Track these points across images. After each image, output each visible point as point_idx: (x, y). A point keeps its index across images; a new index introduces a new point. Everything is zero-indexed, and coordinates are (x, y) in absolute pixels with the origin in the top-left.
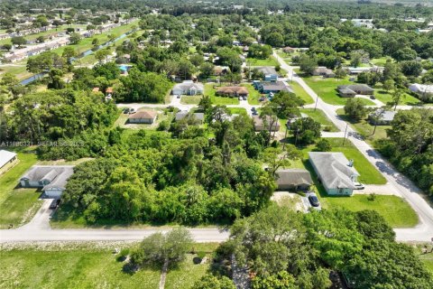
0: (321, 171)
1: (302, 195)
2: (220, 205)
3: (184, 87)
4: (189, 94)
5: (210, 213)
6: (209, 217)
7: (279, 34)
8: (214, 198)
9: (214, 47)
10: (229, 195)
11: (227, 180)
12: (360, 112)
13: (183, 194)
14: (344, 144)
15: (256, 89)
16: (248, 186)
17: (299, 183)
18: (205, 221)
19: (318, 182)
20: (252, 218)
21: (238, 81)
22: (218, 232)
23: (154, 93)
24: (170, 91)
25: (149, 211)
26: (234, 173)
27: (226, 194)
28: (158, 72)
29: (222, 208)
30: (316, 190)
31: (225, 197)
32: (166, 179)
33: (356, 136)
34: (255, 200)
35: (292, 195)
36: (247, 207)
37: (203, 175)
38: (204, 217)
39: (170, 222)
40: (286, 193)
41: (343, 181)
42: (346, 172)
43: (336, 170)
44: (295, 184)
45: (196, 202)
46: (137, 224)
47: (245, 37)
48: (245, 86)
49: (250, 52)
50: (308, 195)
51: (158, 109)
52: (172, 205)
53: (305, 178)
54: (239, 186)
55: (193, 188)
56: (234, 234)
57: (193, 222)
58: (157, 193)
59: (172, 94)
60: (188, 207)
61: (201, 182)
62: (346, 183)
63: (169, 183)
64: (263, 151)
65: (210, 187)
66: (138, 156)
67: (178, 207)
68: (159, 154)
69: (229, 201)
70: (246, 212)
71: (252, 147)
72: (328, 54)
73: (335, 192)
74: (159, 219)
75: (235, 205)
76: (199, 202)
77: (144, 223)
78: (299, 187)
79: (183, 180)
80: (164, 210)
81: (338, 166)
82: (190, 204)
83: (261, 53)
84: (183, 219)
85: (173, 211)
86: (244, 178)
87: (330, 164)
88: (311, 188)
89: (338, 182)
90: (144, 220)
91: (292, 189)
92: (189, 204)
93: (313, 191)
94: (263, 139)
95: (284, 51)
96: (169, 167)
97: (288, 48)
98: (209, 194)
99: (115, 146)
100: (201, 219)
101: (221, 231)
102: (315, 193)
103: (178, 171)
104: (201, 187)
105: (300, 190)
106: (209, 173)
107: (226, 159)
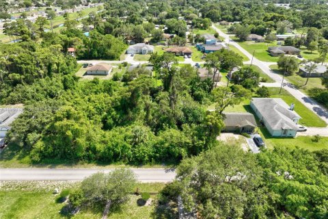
0: (263, 114)
1: (247, 137)
2: (167, 145)
3: (137, 47)
4: (141, 53)
5: (156, 153)
6: (155, 157)
7: (216, 11)
8: (160, 138)
9: (164, 20)
10: (175, 135)
11: (174, 121)
12: (292, 66)
13: (129, 133)
14: (280, 92)
15: (199, 50)
16: (194, 126)
17: (244, 125)
18: (151, 161)
19: (261, 124)
20: (200, 157)
21: (183, 44)
22: (164, 172)
23: (111, 51)
24: (125, 51)
25: (94, 150)
26: (181, 114)
27: (172, 134)
28: (116, 36)
29: (168, 148)
30: (260, 132)
31: (172, 136)
32: (114, 120)
33: (290, 86)
34: (202, 140)
35: (237, 137)
36: (194, 146)
37: (151, 117)
38: (150, 157)
39: (115, 161)
40: (231, 135)
41: (286, 122)
42: (288, 115)
43: (279, 113)
44: (240, 126)
45: (142, 141)
46: (83, 164)
47: (189, 14)
48: (188, 48)
49: (193, 24)
50: (253, 136)
51: (113, 64)
52: (117, 145)
53: (249, 121)
54: (186, 126)
55: (139, 127)
56: (181, 174)
57: (138, 162)
58: (103, 132)
59: (126, 53)
60: (134, 147)
61: (148, 123)
62: (290, 125)
63: (117, 124)
64: (207, 97)
65: (157, 128)
66: (89, 100)
67: (124, 147)
68: (109, 99)
69: (175, 141)
70: (193, 151)
71: (197, 92)
72: (258, 24)
73: (279, 134)
74: (105, 159)
75: (180, 145)
76: (145, 141)
77: (89, 163)
78: (243, 128)
79: (129, 121)
80: (109, 149)
81: (280, 109)
82: (136, 143)
83: (202, 25)
84: (129, 159)
85: (118, 150)
86: (190, 119)
87: (272, 108)
88: (256, 130)
89: (282, 124)
90: (89, 159)
91: (236, 131)
92: (135, 144)
93: (257, 132)
94: (208, 86)
95: (221, 24)
96: (117, 108)
97: (224, 22)
98: (156, 134)
99: (69, 91)
100: (147, 158)
101: (167, 171)
102: (259, 135)
103: (126, 113)
104: (149, 128)
105: (244, 131)
106: (156, 115)
107: (172, 101)
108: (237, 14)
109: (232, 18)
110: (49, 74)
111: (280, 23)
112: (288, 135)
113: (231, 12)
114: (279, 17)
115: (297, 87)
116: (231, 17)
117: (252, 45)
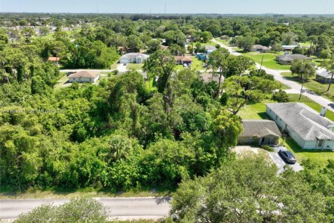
0: (288, 121)
1: (269, 150)
2: (158, 161)
3: (131, 56)
4: (135, 62)
5: (143, 173)
6: (141, 180)
7: (216, 25)
8: (149, 152)
9: (161, 34)
10: (171, 146)
11: (169, 129)
12: (308, 71)
14: (300, 98)
15: (200, 59)
16: (198, 135)
17: (264, 135)
18: (135, 185)
19: (286, 134)
21: (183, 53)
22: (154, 203)
23: (101, 59)
24: (118, 61)
25: (53, 174)
26: (179, 120)
27: (166, 145)
28: (109, 46)
29: (160, 166)
30: (286, 145)
31: (165, 149)
32: (87, 128)
33: (310, 92)
34: (211, 152)
35: (256, 150)
36: (198, 162)
37: (138, 125)
38: (134, 179)
39: (83, 187)
40: (248, 148)
41: (321, 130)
42: (320, 122)
43: (308, 119)
44: (259, 136)
45: (123, 157)
46: (34, 191)
47: (188, 29)
48: (187, 57)
49: (192, 38)
50: (277, 149)
51: (102, 73)
52: (84, 162)
53: (270, 129)
54: (186, 135)
56: (179, 208)
57: (116, 187)
58: (68, 144)
59: (119, 62)
60: (111, 165)
61: (135, 133)
62: (326, 133)
63: (91, 134)
64: (212, 103)
65: (147, 140)
67: (95, 165)
69: (170, 155)
71: (200, 97)
73: (313, 145)
74: (65, 185)
75: (178, 161)
76: (127, 157)
77: (44, 190)
78: (263, 139)
79: (108, 130)
80: (72, 168)
81: (307, 114)
82: (114, 160)
83: (202, 39)
84: (103, 183)
85: (87, 169)
86: (192, 125)
87: (297, 113)
88: (280, 140)
89: (316, 132)
90: (43, 184)
91: (254, 143)
92: (112, 161)
93: (281, 145)
95: (222, 38)
96: (92, 114)
97: (224, 36)
98: (144, 148)
100: (128, 182)
101: (159, 202)
102: (286, 148)
103: (106, 120)
104: (136, 140)
105: (265, 143)
106: (146, 123)
108: (238, 28)
109: (233, 33)
110: (19, 78)
111: (285, 35)
112: (325, 147)
113: (231, 27)
114: (283, 30)
115: (318, 94)
116: (231, 31)
117: (257, 55)
